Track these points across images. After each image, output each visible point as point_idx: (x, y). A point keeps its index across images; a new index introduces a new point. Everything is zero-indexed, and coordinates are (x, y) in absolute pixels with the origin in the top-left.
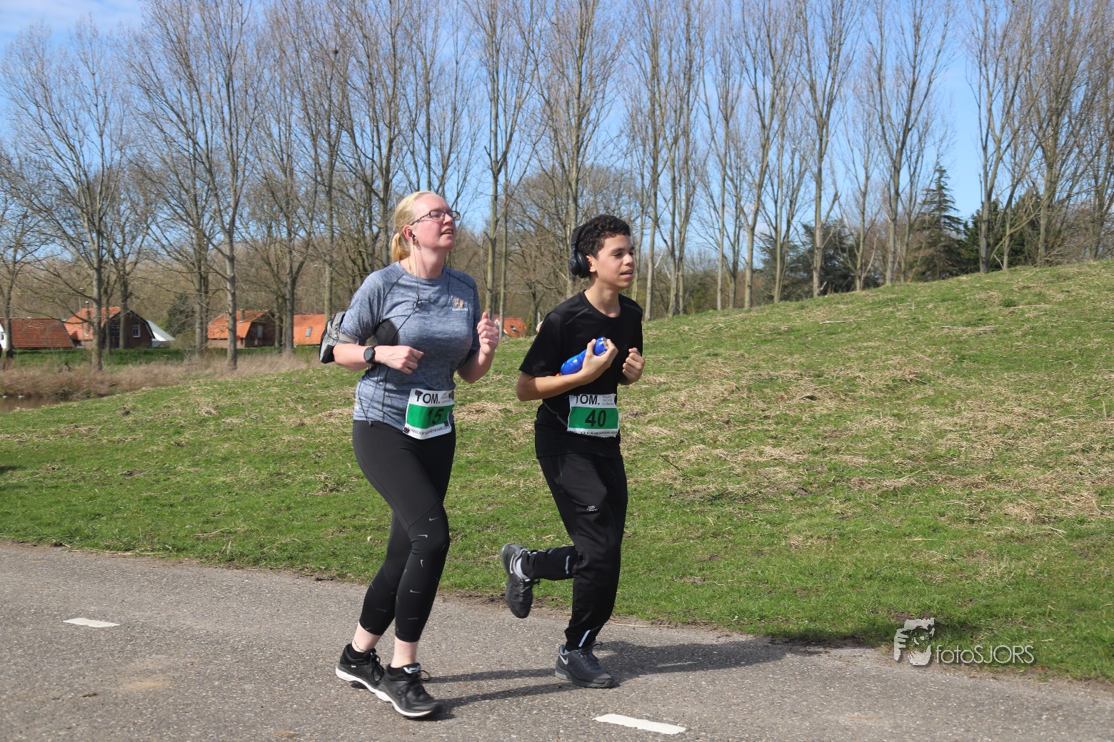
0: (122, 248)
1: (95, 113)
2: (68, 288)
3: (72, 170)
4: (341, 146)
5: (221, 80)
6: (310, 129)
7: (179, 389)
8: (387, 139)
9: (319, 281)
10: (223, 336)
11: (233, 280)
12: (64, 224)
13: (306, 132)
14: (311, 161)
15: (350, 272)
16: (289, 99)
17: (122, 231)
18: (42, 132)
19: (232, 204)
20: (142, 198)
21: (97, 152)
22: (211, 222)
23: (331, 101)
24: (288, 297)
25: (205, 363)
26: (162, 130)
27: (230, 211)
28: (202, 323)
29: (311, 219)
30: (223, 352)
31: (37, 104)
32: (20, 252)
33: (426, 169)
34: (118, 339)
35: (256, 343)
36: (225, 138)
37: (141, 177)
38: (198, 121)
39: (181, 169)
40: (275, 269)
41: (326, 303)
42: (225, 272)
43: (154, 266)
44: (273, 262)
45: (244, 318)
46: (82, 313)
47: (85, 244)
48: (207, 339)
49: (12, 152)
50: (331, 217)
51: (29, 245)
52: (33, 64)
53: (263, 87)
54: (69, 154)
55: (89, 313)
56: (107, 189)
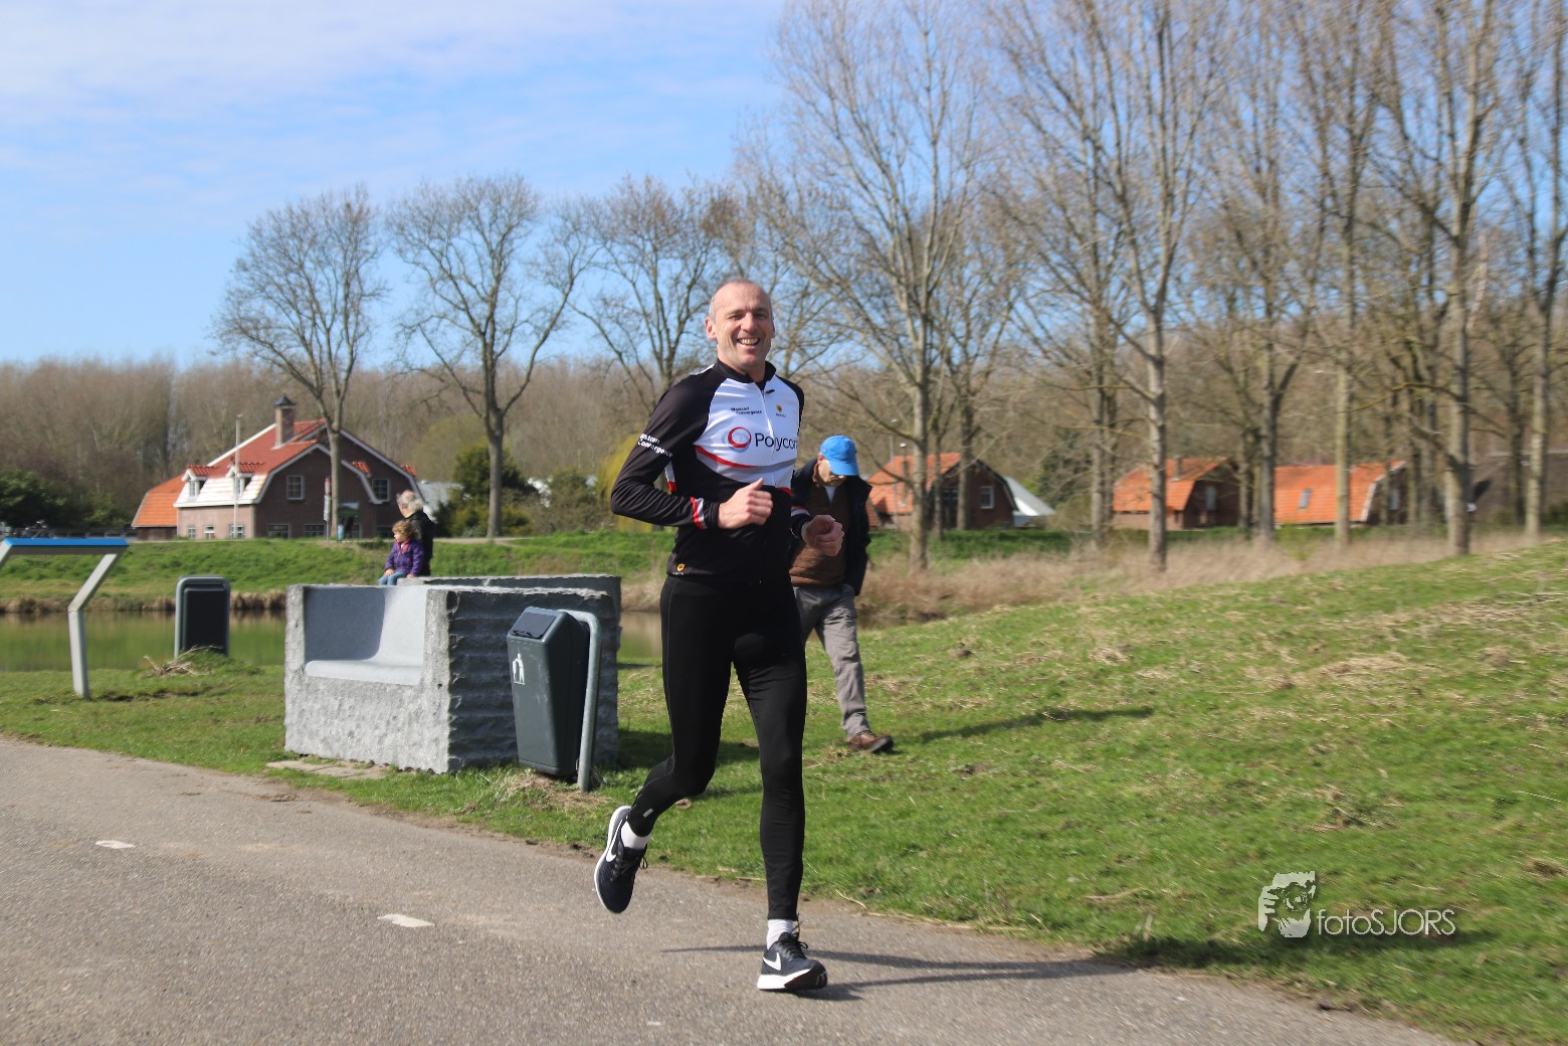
0: (964, 346)
1: (923, 101)
2: (871, 421)
3: (884, 208)
4: (1375, 138)
5: (1148, 26)
6: (1314, 108)
7: (1059, 610)
8: (1470, 118)
9: (1325, 401)
10: (1141, 507)
11: (1161, 402)
12: (867, 307)
13: (1305, 113)
14: (1314, 170)
15: (1387, 382)
16: (1275, 52)
17: (966, 315)
18: (837, 143)
19: (1163, 259)
20: (1000, 252)
21: (926, 172)
22: (1123, 293)
23: (1357, 51)
24: (1264, 432)
25: (1108, 557)
26: (1039, 128)
27: (1159, 271)
28: (1102, 483)
29: (1313, 281)
30: (1141, 536)
31: (831, 94)
32: (796, 356)
33: (1550, 173)
34: (954, 512)
35: (1203, 519)
36: (1152, 135)
37: (999, 213)
38: (1104, 106)
39: (1072, 199)
40: (1241, 378)
41: (1340, 442)
42: (1146, 386)
43: (1018, 377)
44: (1238, 367)
45: (1181, 473)
46: (895, 465)
47: (902, 339)
48: (1112, 512)
49: (788, 181)
50: (1352, 276)
51: (811, 344)
52: (827, 23)
53: (1227, 34)
54: (880, 176)
55: (906, 465)
56: (941, 239)
